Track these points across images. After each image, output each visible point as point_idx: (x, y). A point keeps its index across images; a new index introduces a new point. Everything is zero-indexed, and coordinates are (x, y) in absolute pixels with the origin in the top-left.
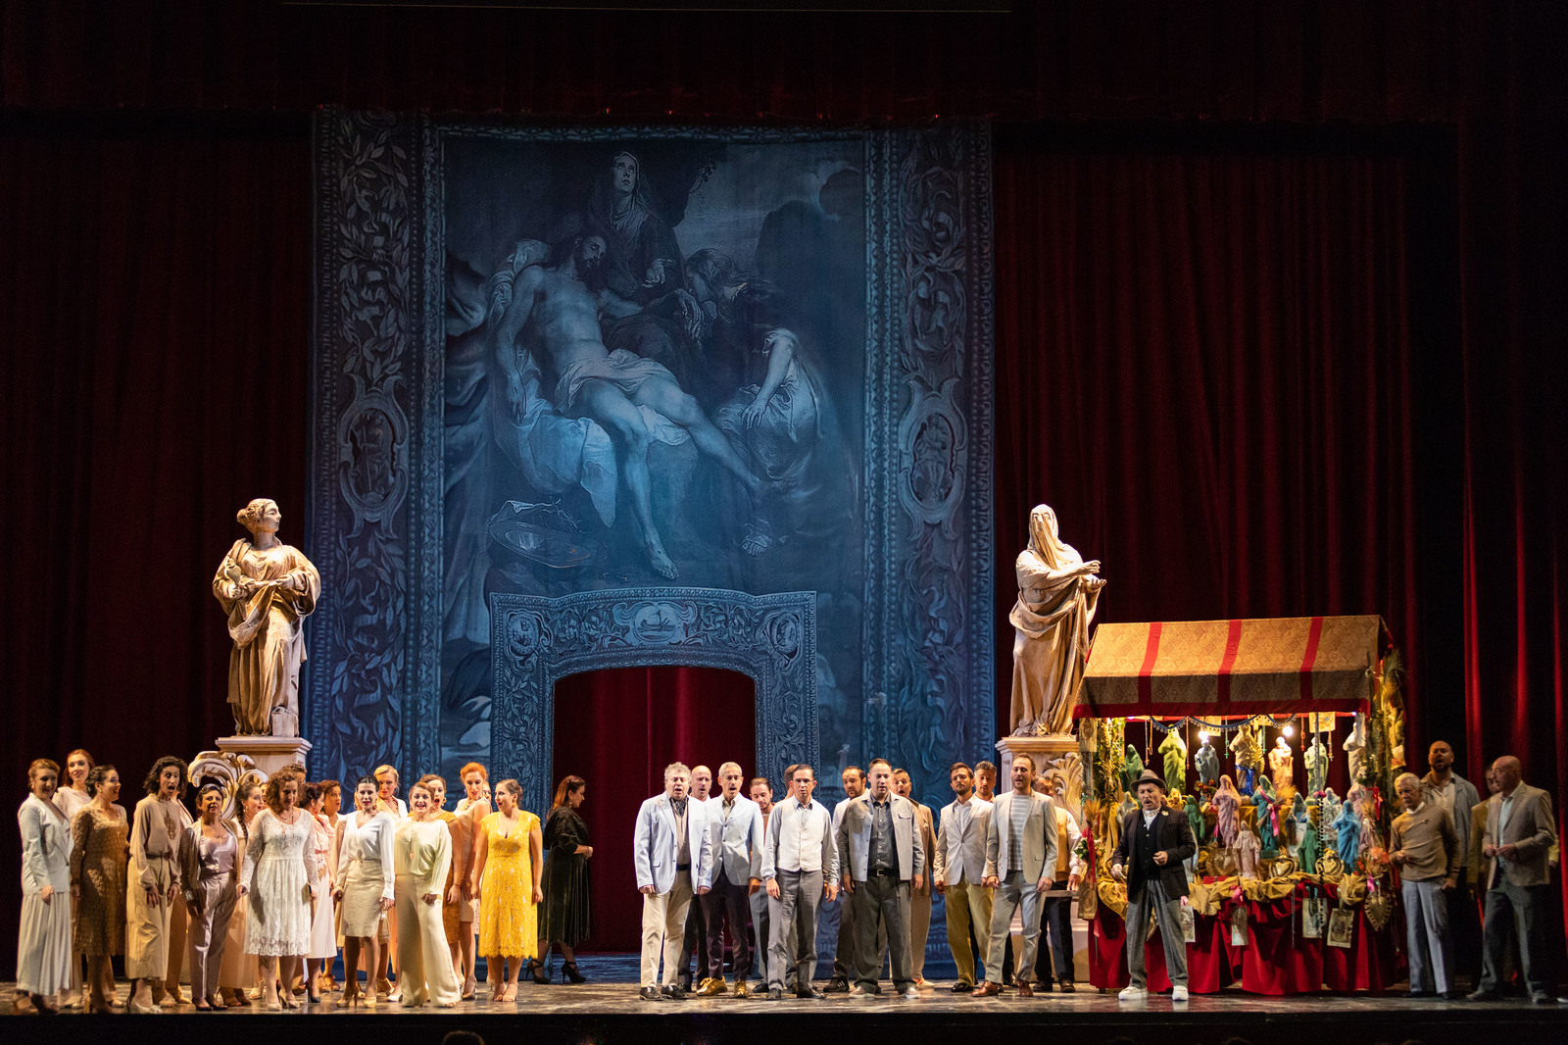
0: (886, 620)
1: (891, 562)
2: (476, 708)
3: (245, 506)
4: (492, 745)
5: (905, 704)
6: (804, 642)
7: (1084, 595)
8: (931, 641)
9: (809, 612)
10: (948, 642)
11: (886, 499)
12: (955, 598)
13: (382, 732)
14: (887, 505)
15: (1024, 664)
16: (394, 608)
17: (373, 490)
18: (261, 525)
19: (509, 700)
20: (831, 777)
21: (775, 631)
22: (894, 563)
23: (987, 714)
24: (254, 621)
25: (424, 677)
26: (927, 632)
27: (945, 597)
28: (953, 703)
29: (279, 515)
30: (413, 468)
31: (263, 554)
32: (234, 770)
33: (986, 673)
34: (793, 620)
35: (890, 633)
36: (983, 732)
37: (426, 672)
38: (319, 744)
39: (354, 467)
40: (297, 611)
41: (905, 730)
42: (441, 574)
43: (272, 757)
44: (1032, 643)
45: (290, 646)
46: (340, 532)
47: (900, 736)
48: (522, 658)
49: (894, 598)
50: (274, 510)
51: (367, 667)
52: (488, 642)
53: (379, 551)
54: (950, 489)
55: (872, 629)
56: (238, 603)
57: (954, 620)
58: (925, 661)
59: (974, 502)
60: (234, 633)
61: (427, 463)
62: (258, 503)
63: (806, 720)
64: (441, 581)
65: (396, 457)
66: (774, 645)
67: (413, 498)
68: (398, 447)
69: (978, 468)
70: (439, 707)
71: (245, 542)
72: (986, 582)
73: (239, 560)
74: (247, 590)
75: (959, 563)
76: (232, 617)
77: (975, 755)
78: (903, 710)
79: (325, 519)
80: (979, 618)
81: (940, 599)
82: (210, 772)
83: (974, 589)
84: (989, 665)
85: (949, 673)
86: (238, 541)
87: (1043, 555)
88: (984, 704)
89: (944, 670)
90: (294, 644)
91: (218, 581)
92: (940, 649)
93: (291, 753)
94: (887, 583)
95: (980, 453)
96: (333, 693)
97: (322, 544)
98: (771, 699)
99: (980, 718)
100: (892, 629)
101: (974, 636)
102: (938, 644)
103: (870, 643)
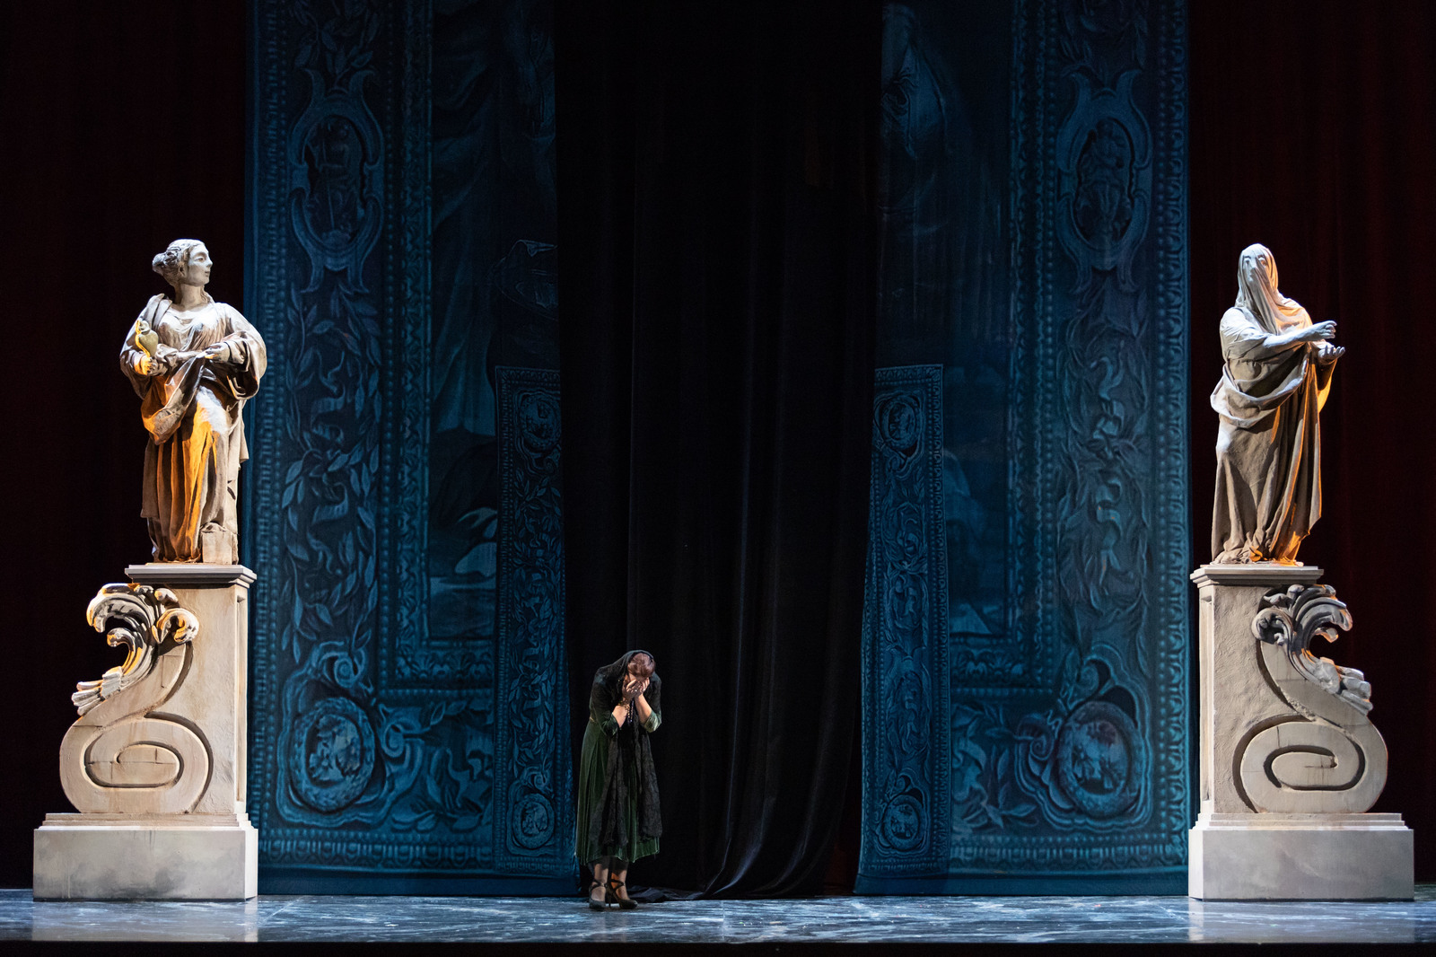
0: (1040, 403)
1: (1046, 325)
2: (477, 523)
3: (163, 250)
4: (498, 575)
5: (1066, 519)
6: (927, 434)
7: (1313, 366)
8: (1102, 432)
9: (933, 393)
10: (1126, 433)
11: (1040, 236)
12: (1135, 373)
13: (350, 558)
14: (1040, 245)
15: (1231, 463)
16: (366, 389)
17: (337, 227)
18: (184, 274)
19: (522, 512)
20: (965, 619)
21: (886, 419)
22: (1051, 325)
23: (1178, 534)
24: (175, 405)
25: (406, 481)
26: (1096, 420)
27: (1122, 372)
28: (1132, 518)
29: (209, 262)
30: (390, 196)
31: (188, 314)
32: (150, 609)
33: (1177, 476)
34: (910, 404)
35: (1045, 421)
36: (1173, 556)
37: (409, 475)
38: (266, 573)
39: (312, 195)
40: (235, 393)
41: (1066, 553)
42: (429, 340)
43: (201, 591)
44: (1244, 434)
45: (226, 440)
46: (293, 284)
47: (1059, 563)
48: (539, 455)
49: (1050, 373)
50: (203, 254)
51: (330, 469)
52: (493, 434)
53: (345, 310)
54: (1128, 223)
55: (1020, 415)
56: (154, 385)
57: (1135, 407)
58: (1093, 460)
59: (1161, 241)
60: (150, 423)
61: (408, 189)
62: (180, 245)
63: (929, 542)
64: (428, 350)
65: (367, 181)
66: (885, 438)
67: (391, 237)
68: (370, 168)
69: (1166, 193)
70: (426, 523)
71: (164, 298)
72: (1176, 351)
73: (156, 323)
74: (167, 364)
75: (1140, 327)
76: (147, 400)
77: (1162, 589)
78: (1063, 527)
79: (272, 267)
80: (1168, 400)
81: (1115, 374)
82: (118, 612)
83: (1162, 360)
84: (1181, 464)
85: (1127, 477)
86: (154, 297)
87: (1259, 314)
88: (1174, 519)
89: (1119, 472)
90: (230, 437)
91: (127, 352)
92: (1114, 443)
93: (228, 585)
94: (1041, 352)
95: (1169, 172)
96: (284, 506)
97: (268, 302)
98: (881, 512)
99: (1169, 537)
100: (1048, 415)
101: (1162, 426)
102: (1112, 437)
103: (1018, 435)
